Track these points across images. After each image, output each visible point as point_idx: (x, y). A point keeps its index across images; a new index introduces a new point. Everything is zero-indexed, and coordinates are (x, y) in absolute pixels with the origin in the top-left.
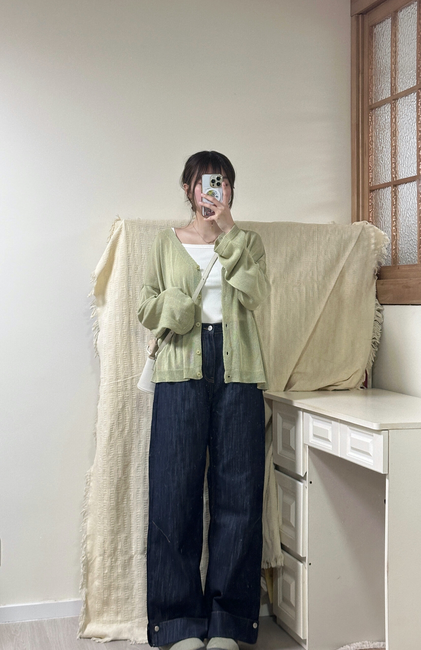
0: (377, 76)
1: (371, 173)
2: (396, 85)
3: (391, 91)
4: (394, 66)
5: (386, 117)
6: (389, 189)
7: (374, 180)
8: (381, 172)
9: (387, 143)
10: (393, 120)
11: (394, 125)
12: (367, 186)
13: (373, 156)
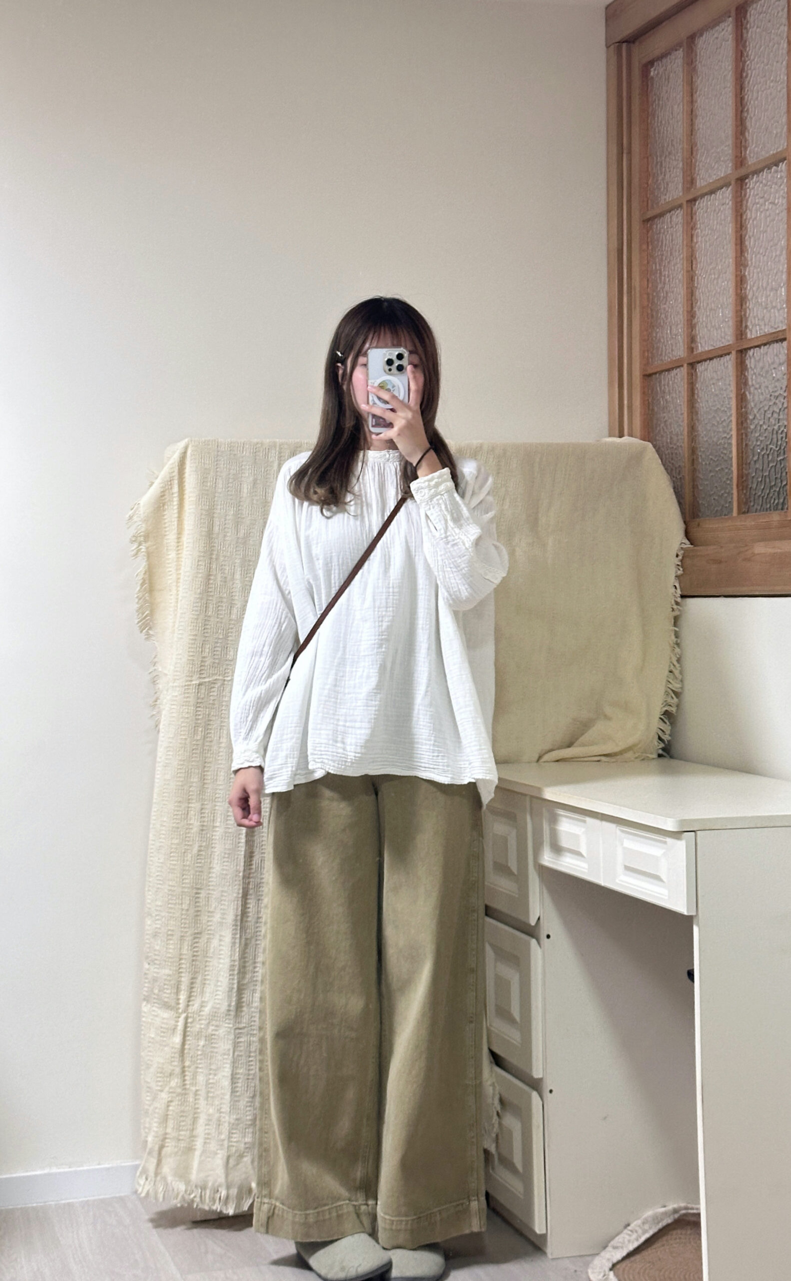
0: (657, 159)
2: (693, 173)
3: (683, 186)
4: (688, 138)
6: (679, 374)
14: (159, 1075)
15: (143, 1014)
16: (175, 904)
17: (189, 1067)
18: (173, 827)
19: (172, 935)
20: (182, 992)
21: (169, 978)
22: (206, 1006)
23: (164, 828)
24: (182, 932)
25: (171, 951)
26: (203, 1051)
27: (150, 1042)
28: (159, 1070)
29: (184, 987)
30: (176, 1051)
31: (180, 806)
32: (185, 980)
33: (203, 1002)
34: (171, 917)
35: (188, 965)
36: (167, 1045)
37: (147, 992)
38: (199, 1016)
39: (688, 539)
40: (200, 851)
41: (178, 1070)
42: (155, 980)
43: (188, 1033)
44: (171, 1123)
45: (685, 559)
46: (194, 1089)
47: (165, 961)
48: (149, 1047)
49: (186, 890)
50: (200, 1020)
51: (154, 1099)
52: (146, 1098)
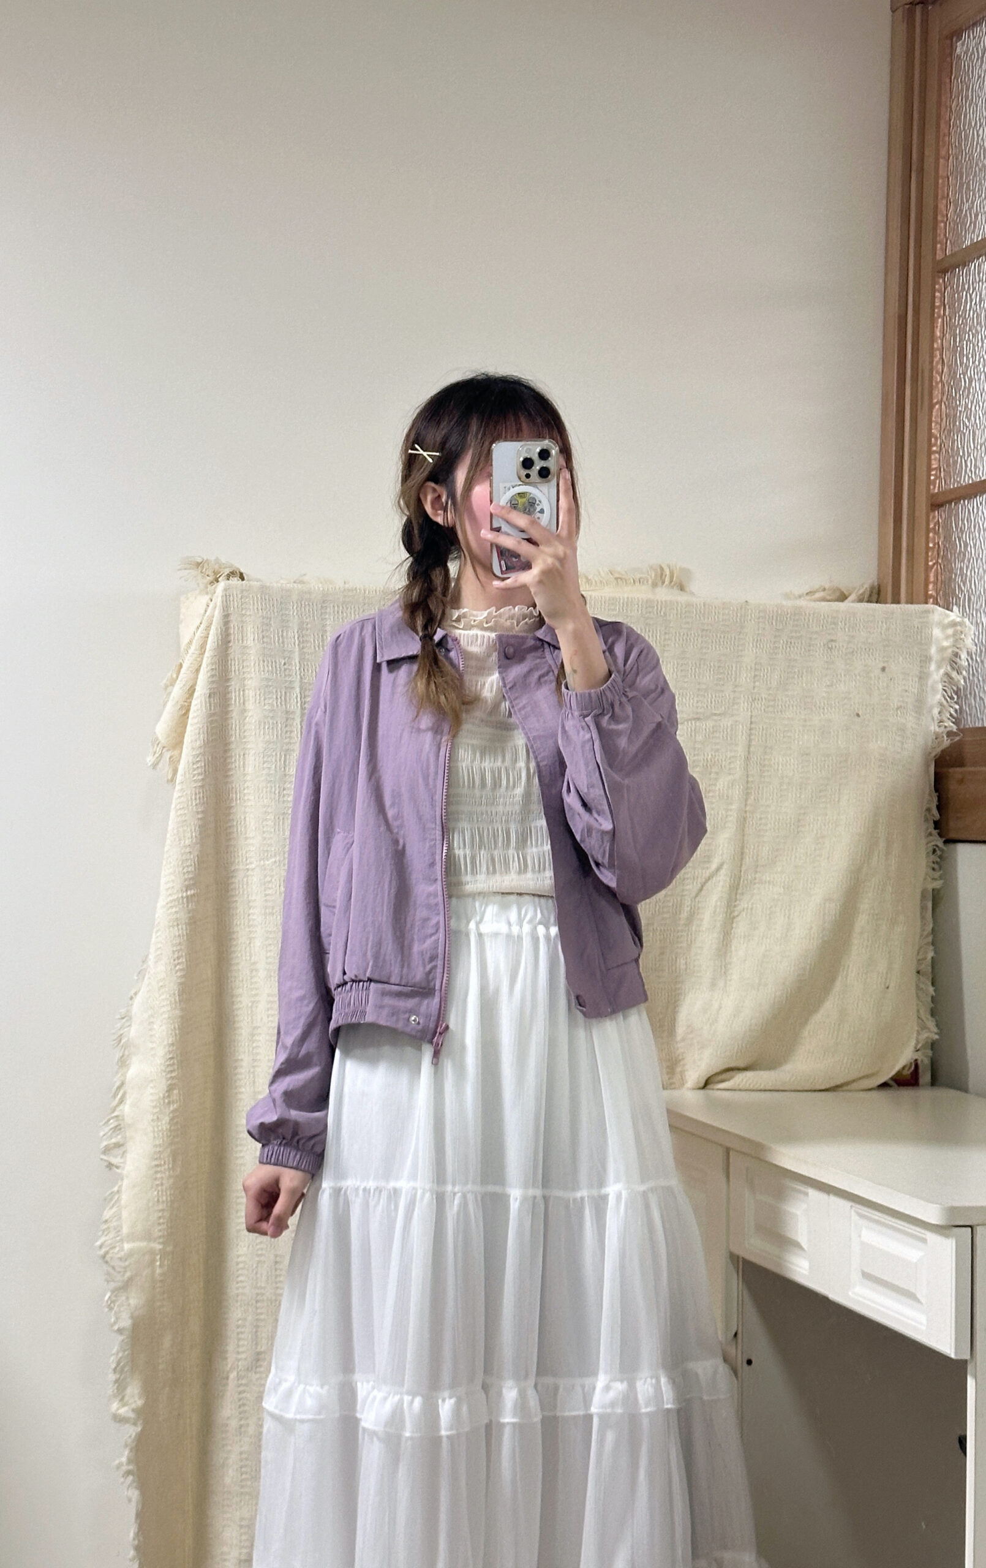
1: (937, 455)
7: (944, 476)
8: (963, 452)
12: (924, 492)
13: (943, 406)
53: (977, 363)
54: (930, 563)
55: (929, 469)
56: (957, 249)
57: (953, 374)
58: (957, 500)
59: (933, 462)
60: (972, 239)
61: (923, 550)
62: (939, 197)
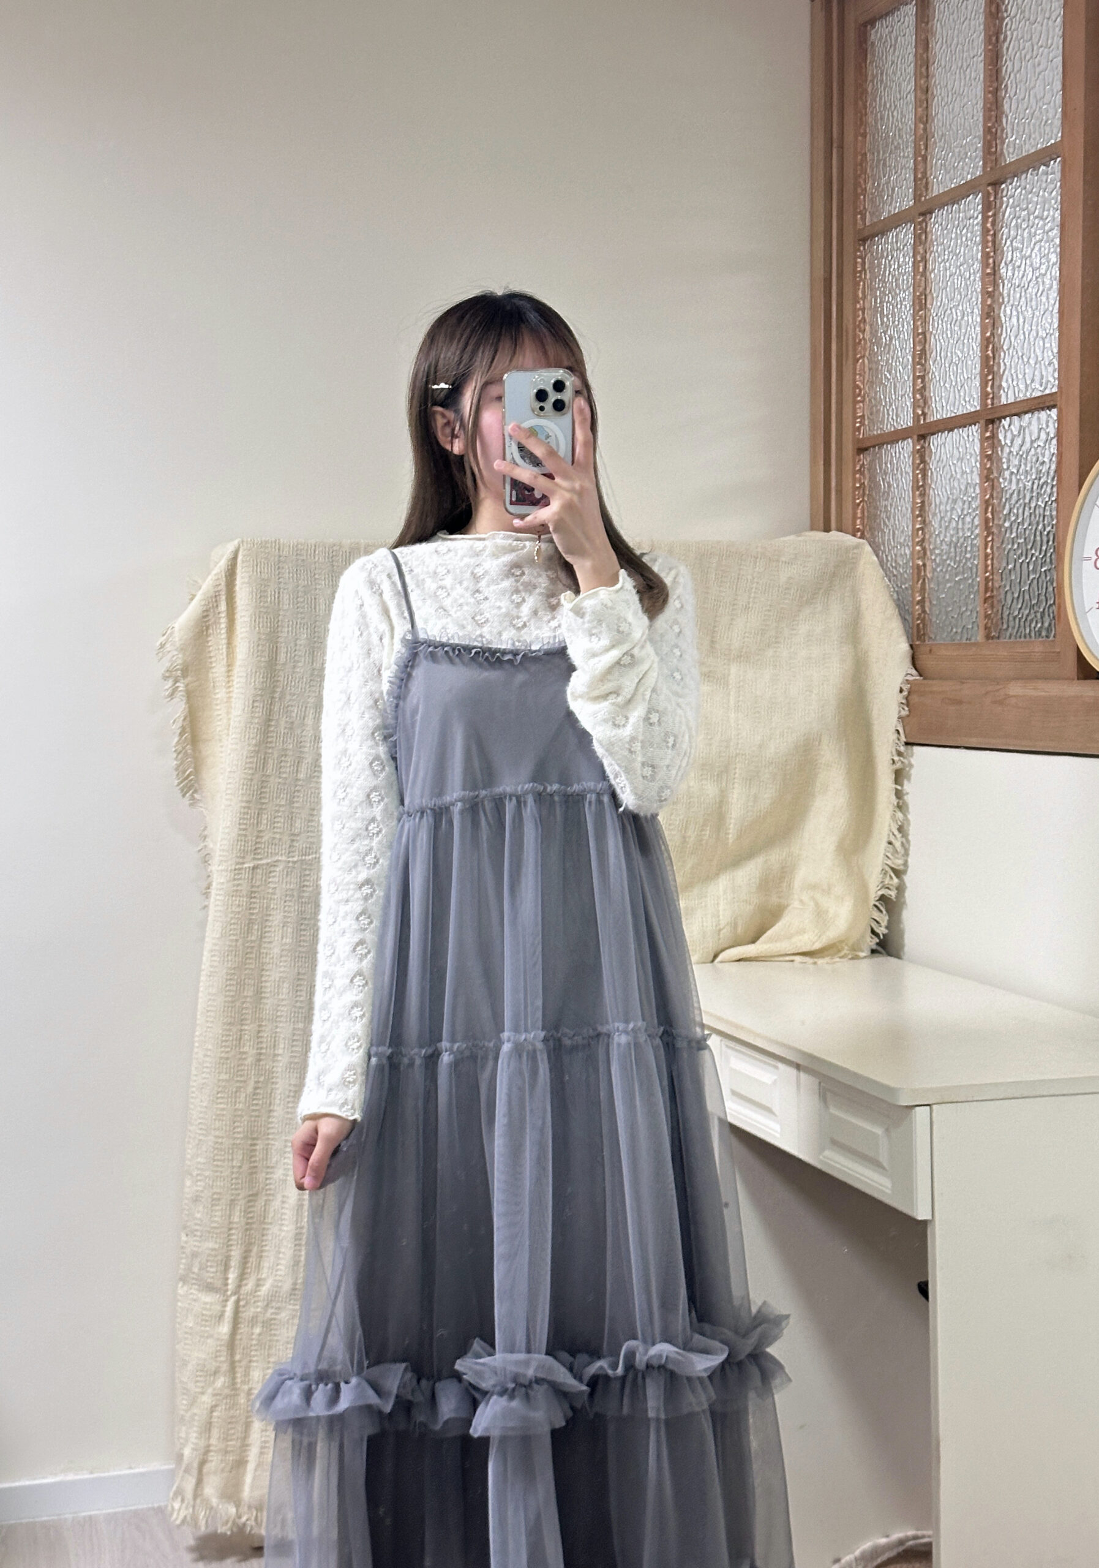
0: (879, 153)
1: (861, 404)
2: (928, 175)
3: (915, 191)
4: (922, 126)
5: (901, 260)
6: (906, 447)
7: (869, 423)
8: (886, 402)
9: (903, 327)
10: (919, 267)
11: (921, 280)
12: (850, 437)
13: (866, 361)
14: (198, 1373)
15: (179, 1297)
16: (224, 1161)
17: (240, 1361)
18: (221, 1058)
19: (219, 1199)
20: (232, 1269)
21: (213, 1253)
22: (263, 1285)
23: (207, 1059)
24: (232, 1195)
25: (216, 1219)
26: (259, 1340)
27: (186, 1333)
28: (199, 1368)
29: (234, 1263)
30: (223, 1343)
31: (230, 1030)
32: (236, 1254)
33: (259, 1280)
34: (217, 1177)
35: (240, 1235)
36: (210, 1336)
37: (185, 1269)
38: (254, 1297)
39: (916, 669)
40: (256, 1088)
41: (225, 1367)
42: (194, 1255)
43: (240, 1320)
44: (215, 1433)
45: (910, 697)
46: (246, 1387)
47: (209, 1232)
48: (186, 1339)
49: (238, 1142)
50: (255, 1302)
51: (193, 1403)
52: (183, 1402)
53: (897, 323)
54: (858, 501)
55: (855, 417)
56: (875, 220)
57: (874, 333)
58: (881, 445)
59: (858, 411)
60: (890, 212)
61: (851, 491)
62: (859, 172)
